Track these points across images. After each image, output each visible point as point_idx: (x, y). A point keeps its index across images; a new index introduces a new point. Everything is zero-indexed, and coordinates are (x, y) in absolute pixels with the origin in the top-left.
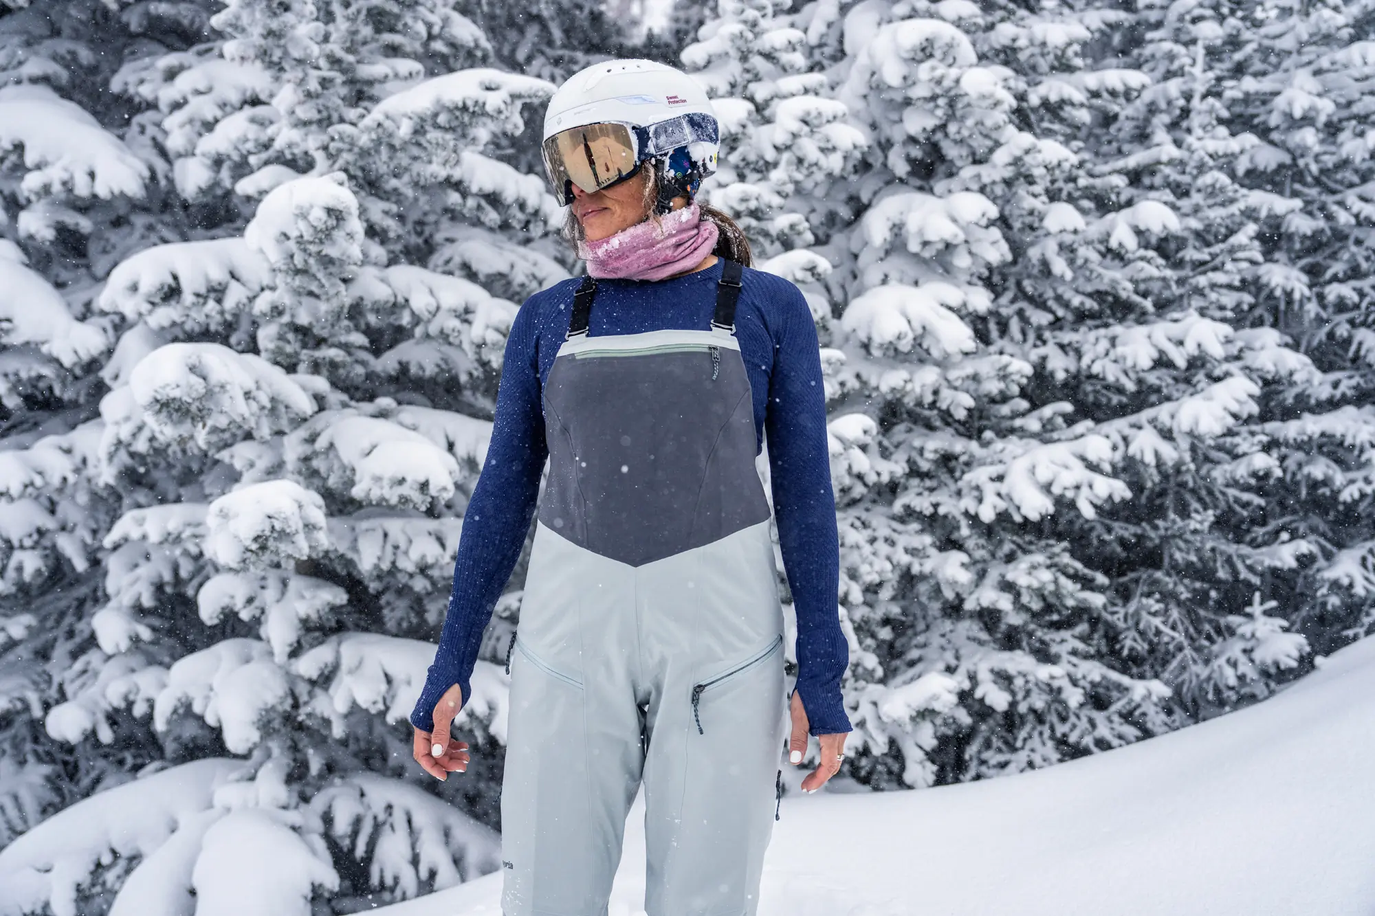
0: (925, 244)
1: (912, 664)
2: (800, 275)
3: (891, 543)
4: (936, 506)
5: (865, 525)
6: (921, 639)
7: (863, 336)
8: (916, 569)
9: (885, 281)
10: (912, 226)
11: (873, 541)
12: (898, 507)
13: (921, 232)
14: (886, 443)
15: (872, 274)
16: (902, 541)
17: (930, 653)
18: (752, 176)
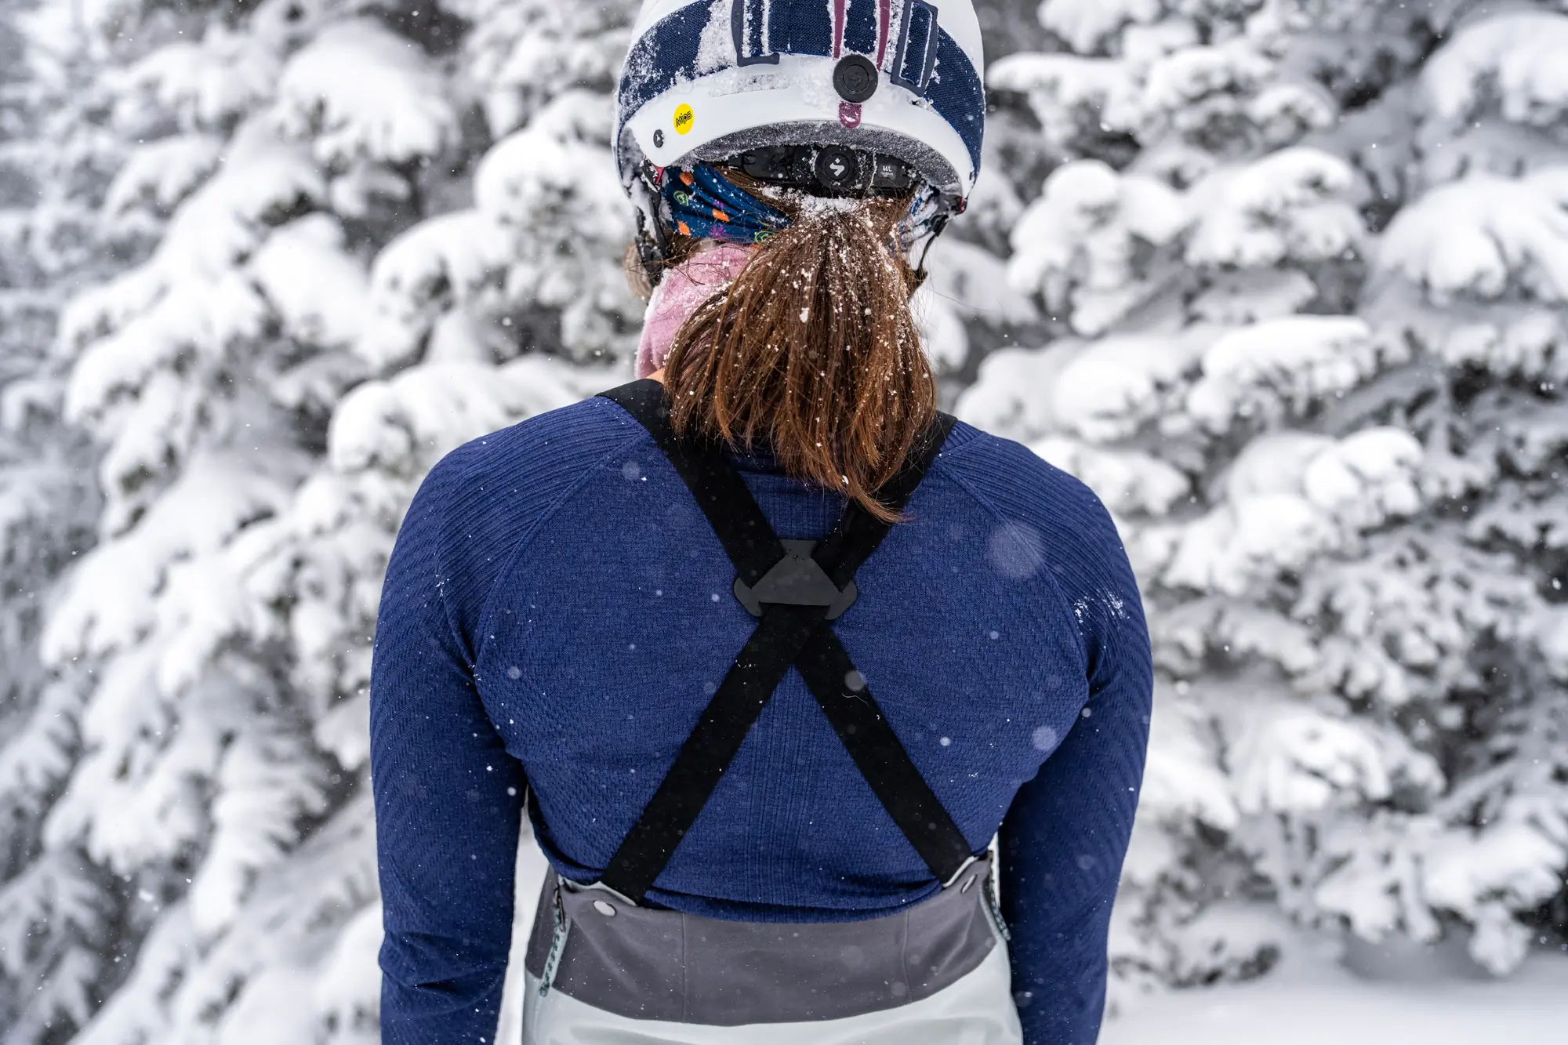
0: (1535, 104)
1: (1500, 758)
2: (1294, 193)
3: (1463, 584)
4: (1544, 529)
5: (1422, 556)
6: (1516, 717)
7: (1414, 272)
8: (1504, 631)
9: (1462, 170)
10: (1511, 78)
11: (1431, 583)
12: (1478, 528)
13: (1527, 85)
14: (1462, 426)
15: (1441, 162)
16: (1484, 583)
17: (1530, 743)
18: (1222, 29)
